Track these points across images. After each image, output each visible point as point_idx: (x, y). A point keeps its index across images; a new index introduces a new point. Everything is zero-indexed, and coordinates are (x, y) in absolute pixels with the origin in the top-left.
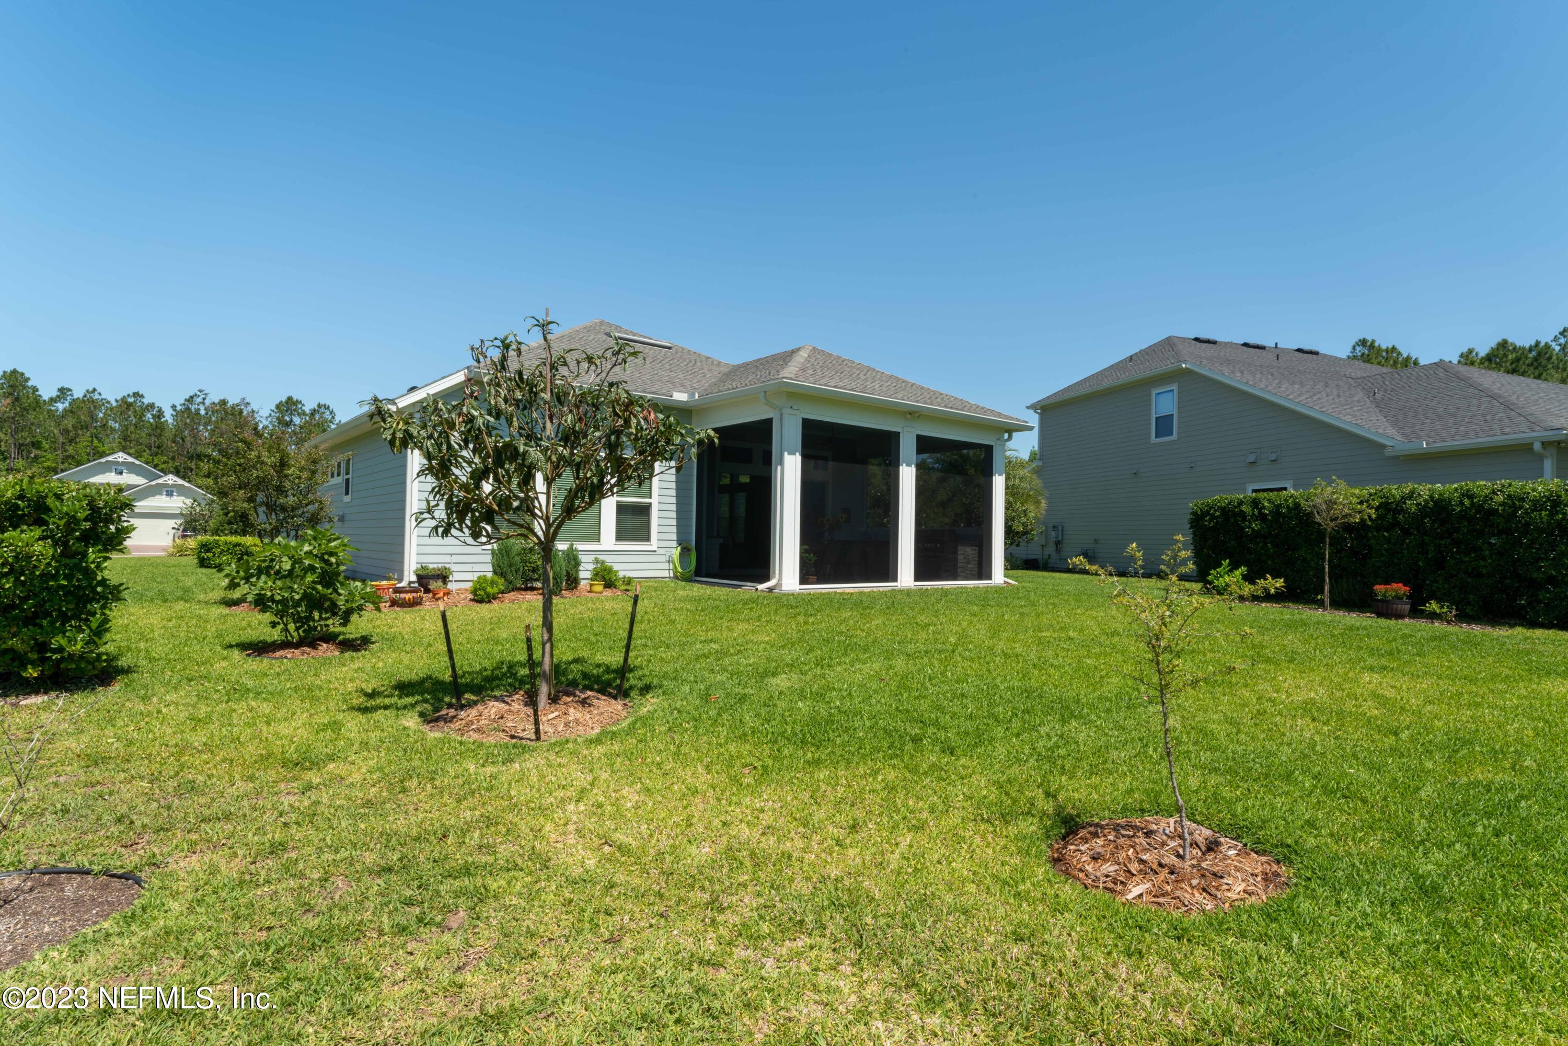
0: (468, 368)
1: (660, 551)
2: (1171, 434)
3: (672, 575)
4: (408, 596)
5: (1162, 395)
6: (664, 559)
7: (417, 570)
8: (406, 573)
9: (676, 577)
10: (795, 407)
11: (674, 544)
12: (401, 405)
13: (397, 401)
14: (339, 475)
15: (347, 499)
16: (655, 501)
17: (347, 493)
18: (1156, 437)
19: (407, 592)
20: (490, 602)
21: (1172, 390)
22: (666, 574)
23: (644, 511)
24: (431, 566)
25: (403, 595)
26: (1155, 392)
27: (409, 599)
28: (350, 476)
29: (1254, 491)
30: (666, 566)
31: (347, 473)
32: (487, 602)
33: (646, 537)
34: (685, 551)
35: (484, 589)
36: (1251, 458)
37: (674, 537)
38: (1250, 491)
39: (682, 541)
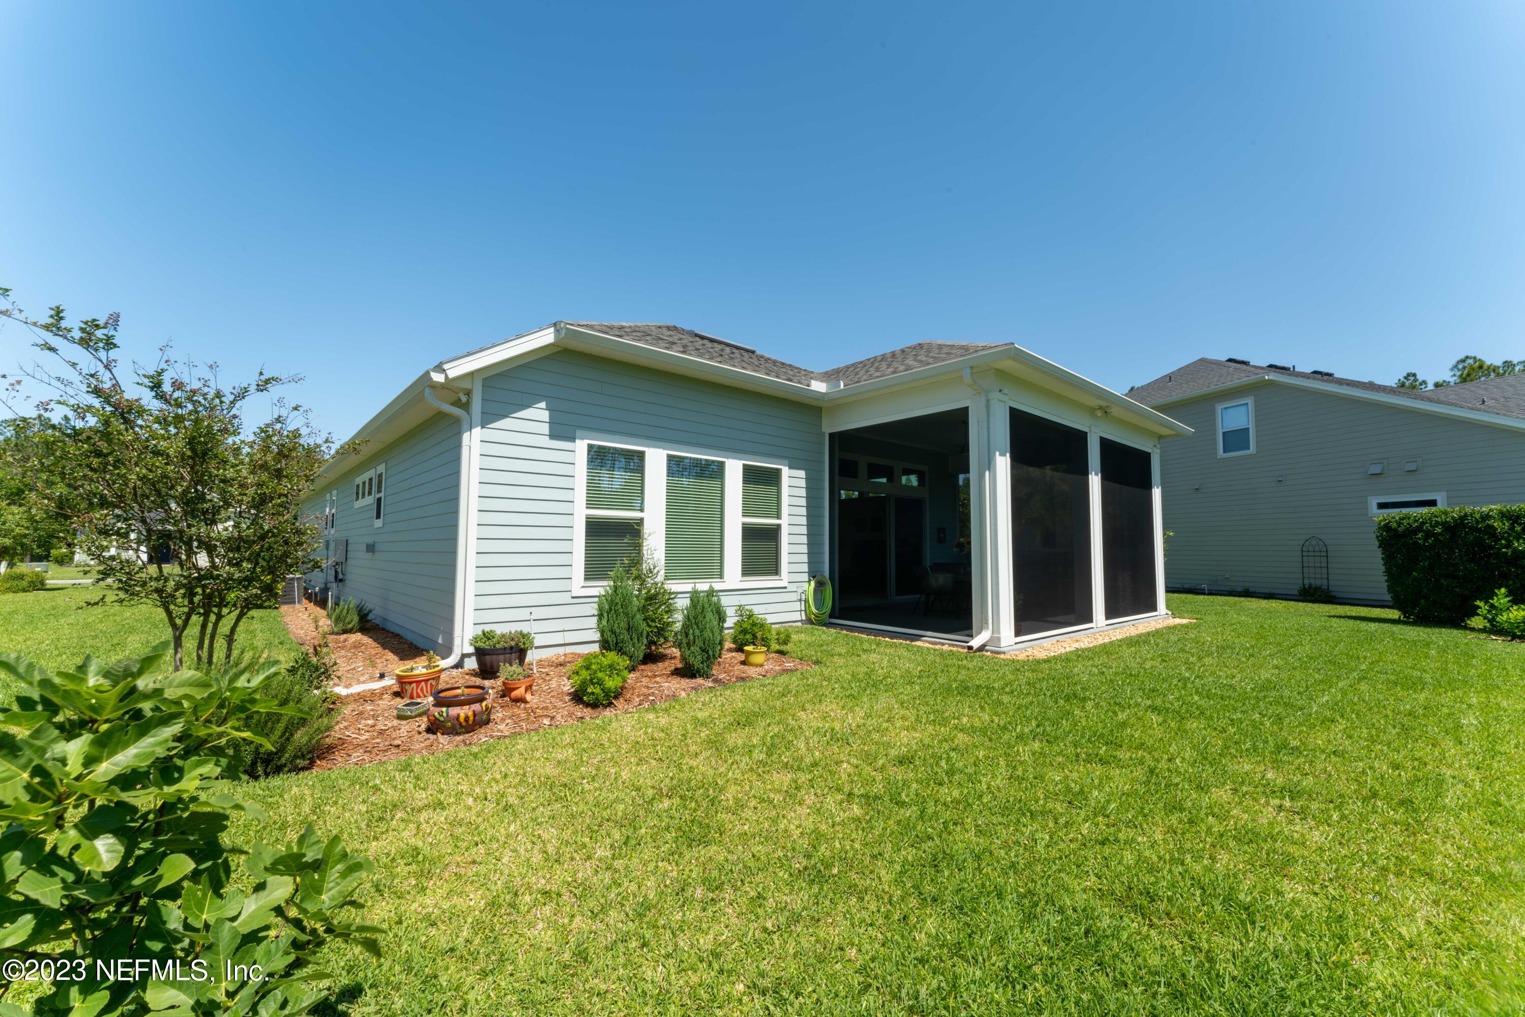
0: (555, 325)
1: (792, 587)
2: (1248, 448)
3: (804, 618)
4: (463, 712)
5: (1230, 411)
6: (795, 597)
7: (475, 639)
8: (457, 642)
9: (809, 621)
10: (1005, 391)
11: (805, 577)
12: (452, 374)
13: (446, 367)
14: (370, 493)
15: (378, 523)
16: (784, 522)
17: (378, 517)
18: (1224, 452)
19: (461, 704)
20: (610, 704)
21: (1247, 404)
22: (797, 616)
23: (773, 534)
24: (500, 630)
25: (454, 711)
26: (1219, 407)
27: (467, 718)
28: (382, 495)
29: (1382, 506)
30: (797, 607)
31: (379, 491)
32: (605, 707)
33: (774, 569)
34: (820, 585)
35: (600, 683)
36: (1377, 469)
37: (805, 568)
38: (1375, 506)
39: (813, 574)
